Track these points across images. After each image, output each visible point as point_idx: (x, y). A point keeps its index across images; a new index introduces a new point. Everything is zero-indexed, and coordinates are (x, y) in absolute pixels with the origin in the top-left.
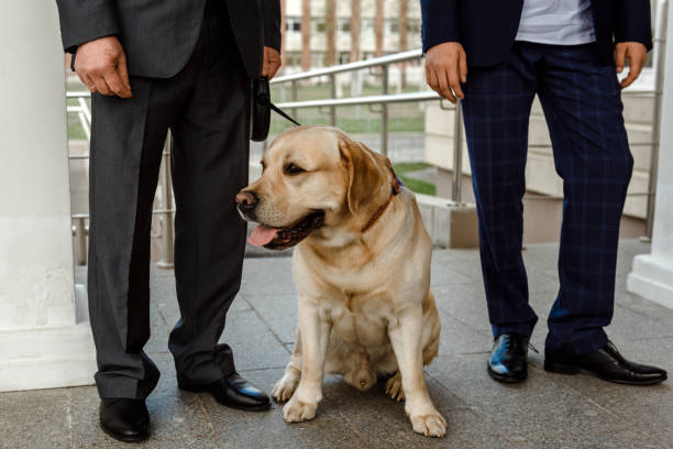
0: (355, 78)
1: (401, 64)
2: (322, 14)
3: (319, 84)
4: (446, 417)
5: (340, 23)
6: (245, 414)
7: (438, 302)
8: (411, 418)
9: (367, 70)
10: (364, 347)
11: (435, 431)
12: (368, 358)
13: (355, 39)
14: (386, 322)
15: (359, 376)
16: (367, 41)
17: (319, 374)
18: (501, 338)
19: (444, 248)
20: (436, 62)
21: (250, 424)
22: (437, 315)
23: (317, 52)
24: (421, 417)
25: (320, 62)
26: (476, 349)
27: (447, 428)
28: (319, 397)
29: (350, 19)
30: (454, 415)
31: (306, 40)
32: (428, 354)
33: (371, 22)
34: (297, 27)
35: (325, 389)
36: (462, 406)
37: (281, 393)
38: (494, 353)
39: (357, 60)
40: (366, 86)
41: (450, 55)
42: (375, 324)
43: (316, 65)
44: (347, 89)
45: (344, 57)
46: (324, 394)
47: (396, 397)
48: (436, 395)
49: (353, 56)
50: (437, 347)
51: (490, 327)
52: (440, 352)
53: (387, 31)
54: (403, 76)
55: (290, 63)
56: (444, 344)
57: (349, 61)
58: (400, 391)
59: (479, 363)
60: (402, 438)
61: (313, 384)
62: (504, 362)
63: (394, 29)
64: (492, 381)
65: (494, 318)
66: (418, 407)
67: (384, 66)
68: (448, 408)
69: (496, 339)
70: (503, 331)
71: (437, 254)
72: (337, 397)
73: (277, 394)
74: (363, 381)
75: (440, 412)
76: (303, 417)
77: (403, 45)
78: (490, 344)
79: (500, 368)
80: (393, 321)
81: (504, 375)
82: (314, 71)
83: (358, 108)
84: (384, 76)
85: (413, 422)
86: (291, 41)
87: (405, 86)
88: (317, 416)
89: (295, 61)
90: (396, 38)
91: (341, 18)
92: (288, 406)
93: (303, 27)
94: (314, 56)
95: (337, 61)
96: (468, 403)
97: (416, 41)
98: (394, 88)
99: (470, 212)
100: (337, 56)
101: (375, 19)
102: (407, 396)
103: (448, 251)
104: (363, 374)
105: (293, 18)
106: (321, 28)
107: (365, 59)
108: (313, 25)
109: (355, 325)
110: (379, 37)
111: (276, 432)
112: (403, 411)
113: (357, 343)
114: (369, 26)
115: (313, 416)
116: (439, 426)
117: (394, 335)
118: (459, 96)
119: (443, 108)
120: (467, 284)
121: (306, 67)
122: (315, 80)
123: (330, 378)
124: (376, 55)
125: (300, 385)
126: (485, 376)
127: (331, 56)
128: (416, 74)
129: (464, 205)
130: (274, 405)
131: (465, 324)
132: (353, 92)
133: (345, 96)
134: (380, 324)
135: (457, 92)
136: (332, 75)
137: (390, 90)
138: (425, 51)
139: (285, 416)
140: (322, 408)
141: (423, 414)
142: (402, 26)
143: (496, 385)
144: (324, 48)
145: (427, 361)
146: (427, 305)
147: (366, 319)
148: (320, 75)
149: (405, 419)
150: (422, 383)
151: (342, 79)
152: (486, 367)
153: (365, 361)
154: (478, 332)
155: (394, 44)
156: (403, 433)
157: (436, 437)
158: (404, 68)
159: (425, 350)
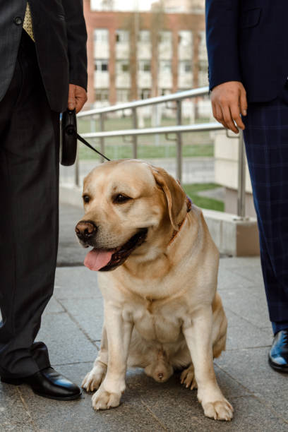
0: (155, 111)
1: (194, 99)
2: (126, 57)
3: (124, 116)
4: (233, 404)
5: (141, 64)
6: (58, 402)
7: (225, 303)
8: (203, 404)
9: (164, 105)
10: (162, 344)
11: (223, 415)
12: (164, 354)
13: (155, 78)
14: (181, 321)
15: (158, 369)
16: (165, 80)
17: (123, 367)
18: (280, 334)
19: (231, 256)
20: (220, 98)
21: (63, 412)
22: (224, 314)
23: (123, 89)
24: (211, 403)
25: (125, 98)
26: (258, 344)
27: (233, 413)
28: (123, 387)
29: (151, 61)
30: (240, 401)
31: (113, 79)
32: (217, 348)
33: (168, 63)
34: (104, 68)
35: (128, 381)
36: (247, 393)
37: (90, 384)
38: (273, 346)
39: (156, 96)
40: (164, 117)
41: (232, 92)
42: (172, 324)
43: (122, 100)
44: (148, 120)
45: (145, 93)
46: (127, 385)
47: (190, 386)
48: (224, 384)
49: (153, 93)
50: (225, 342)
51: (270, 324)
52: (228, 347)
53: (182, 71)
54: (196, 109)
55: (98, 98)
56: (231, 340)
57: (149, 96)
58: (193, 381)
59: (261, 356)
60: (195, 422)
61: (117, 376)
62: (283, 355)
63: (188, 69)
64: (272, 371)
65: (273, 317)
66: (208, 395)
67: (178, 101)
68: (234, 395)
69: (276, 334)
70: (282, 327)
71: (224, 262)
72: (139, 387)
73: (86, 385)
74: (161, 374)
75: (228, 399)
76: (109, 405)
77: (196, 83)
78: (270, 339)
79: (279, 360)
80: (187, 321)
81: (283, 366)
82: (119, 105)
83: (157, 137)
84: (178, 109)
85: (204, 407)
86: (99, 80)
87: (198, 118)
88: (121, 404)
89: (103, 97)
90: (189, 76)
91: (142, 60)
92: (96, 395)
93: (110, 68)
94: (119, 92)
95: (139, 97)
96: (252, 391)
97: (204, 78)
98: (188, 120)
99: (253, 225)
100: (139, 92)
101: (171, 61)
102: (199, 385)
103: (234, 259)
104: (161, 368)
105: (101, 60)
106: (125, 68)
107: (163, 95)
108: (119, 66)
109: (154, 325)
110: (175, 76)
111: (85, 419)
112: (196, 399)
113: (156, 340)
114: (166, 66)
116: (226, 411)
117: (188, 333)
118: (241, 127)
119: (228, 136)
120: (250, 288)
121: (113, 102)
122: (120, 113)
123: (132, 371)
124: (172, 91)
125: (107, 376)
126: (266, 367)
127: (133, 92)
128: (206, 107)
129: (248, 219)
130: (84, 395)
131: (249, 322)
132: (153, 123)
133: (146, 127)
134: (176, 323)
135: (239, 123)
136: (134, 109)
137: (183, 121)
138: (211, 89)
139: (94, 404)
140: (125, 397)
141: (213, 401)
142: (193, 67)
143: (276, 374)
144: (128, 85)
145: (216, 355)
146: (215, 306)
147: (164, 320)
148: (123, 109)
149: (198, 405)
150: (212, 374)
151: (142, 112)
152: (267, 359)
153: (162, 357)
154: (261, 329)
155: (188, 82)
156: (195, 418)
157: (225, 421)
158: (196, 102)
159: (215, 345)
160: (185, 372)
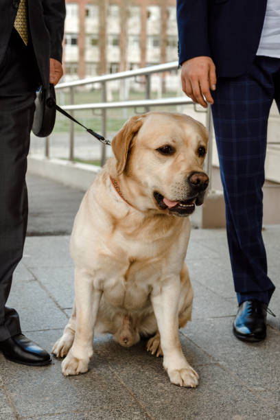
0: (123, 85)
1: (161, 74)
2: (96, 31)
3: (93, 90)
4: (198, 371)
5: (110, 39)
6: (29, 367)
7: (191, 274)
9: (133, 79)
10: (126, 310)
11: (189, 382)
13: (123, 52)
15: (123, 334)
16: (133, 54)
17: (91, 334)
18: (245, 304)
19: (197, 228)
20: (190, 73)
21: (34, 377)
23: (92, 63)
24: (177, 370)
25: (94, 72)
26: (223, 314)
27: (199, 380)
28: (90, 353)
29: (119, 35)
30: (205, 369)
31: (82, 53)
32: (182, 318)
33: (138, 38)
34: (74, 42)
35: (95, 347)
36: (212, 362)
37: (60, 350)
38: (238, 316)
39: (125, 70)
40: (132, 91)
41: (202, 67)
42: (143, 290)
43: (90, 74)
44: (116, 93)
45: (114, 68)
46: (95, 352)
48: (190, 352)
49: (122, 67)
51: (235, 294)
52: (193, 316)
53: (150, 46)
54: (164, 83)
55: (69, 72)
56: (197, 311)
57: (117, 71)
58: (158, 348)
59: (225, 326)
60: (161, 388)
61: (85, 343)
62: (247, 324)
63: (156, 44)
64: (236, 340)
65: (238, 288)
66: (173, 362)
67: (147, 76)
68: (200, 363)
69: (240, 304)
70: (246, 298)
71: (193, 232)
72: (106, 354)
73: (56, 351)
74: (126, 339)
75: (193, 367)
76: (78, 371)
77: (163, 57)
78: (235, 309)
79: (244, 330)
81: (247, 335)
82: (88, 79)
83: (125, 110)
84: (147, 83)
85: (170, 375)
86: (70, 53)
87: (165, 92)
89: (72, 70)
90: (157, 51)
91: (112, 35)
92: (65, 361)
93: (79, 42)
94: (88, 66)
95: (108, 71)
96: (217, 359)
97: (174, 54)
98: (156, 93)
99: (219, 198)
100: (108, 66)
101: (140, 36)
102: (165, 353)
103: (200, 231)
104: (126, 332)
105: (71, 34)
106: (94, 43)
107: (131, 69)
108: (88, 40)
110: (143, 50)
111: (55, 383)
112: (162, 366)
113: (122, 307)
114: (135, 41)
115: (86, 370)
116: (192, 378)
118: (209, 102)
119: (196, 111)
120: (215, 259)
121: (82, 76)
122: (89, 87)
123: (102, 337)
124: (140, 65)
125: (74, 343)
126: (231, 336)
127: (102, 67)
128: (174, 82)
129: (214, 192)
130: (54, 361)
131: (214, 293)
132: (121, 97)
133: (114, 101)
135: (208, 97)
136: (103, 83)
137: (151, 95)
138: (181, 63)
139: (63, 370)
140: (94, 363)
141: (179, 368)
142: (161, 42)
143: (240, 343)
144: (96, 59)
148: (93, 83)
149: (163, 372)
150: (178, 342)
151: (111, 86)
152: (232, 329)
153: (128, 322)
154: (226, 299)
155: (156, 57)
156: (161, 384)
157: (190, 387)
158: (164, 76)
159: (180, 315)
160: (152, 340)
